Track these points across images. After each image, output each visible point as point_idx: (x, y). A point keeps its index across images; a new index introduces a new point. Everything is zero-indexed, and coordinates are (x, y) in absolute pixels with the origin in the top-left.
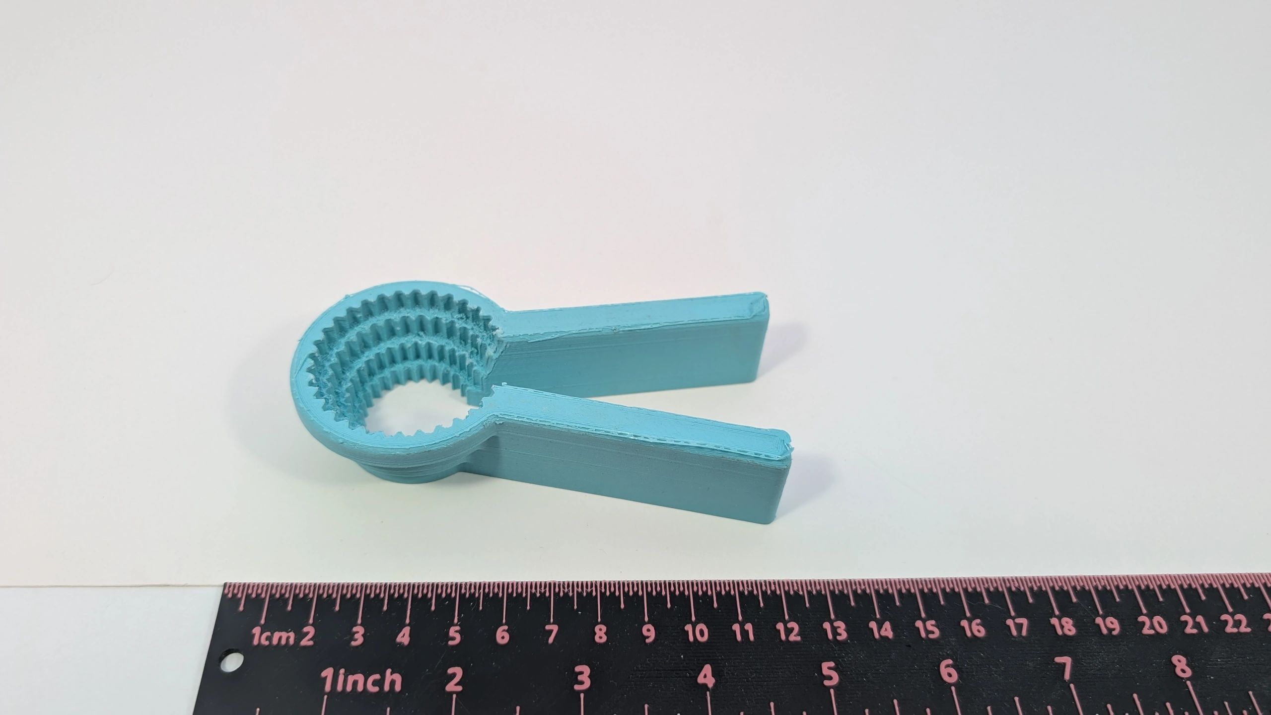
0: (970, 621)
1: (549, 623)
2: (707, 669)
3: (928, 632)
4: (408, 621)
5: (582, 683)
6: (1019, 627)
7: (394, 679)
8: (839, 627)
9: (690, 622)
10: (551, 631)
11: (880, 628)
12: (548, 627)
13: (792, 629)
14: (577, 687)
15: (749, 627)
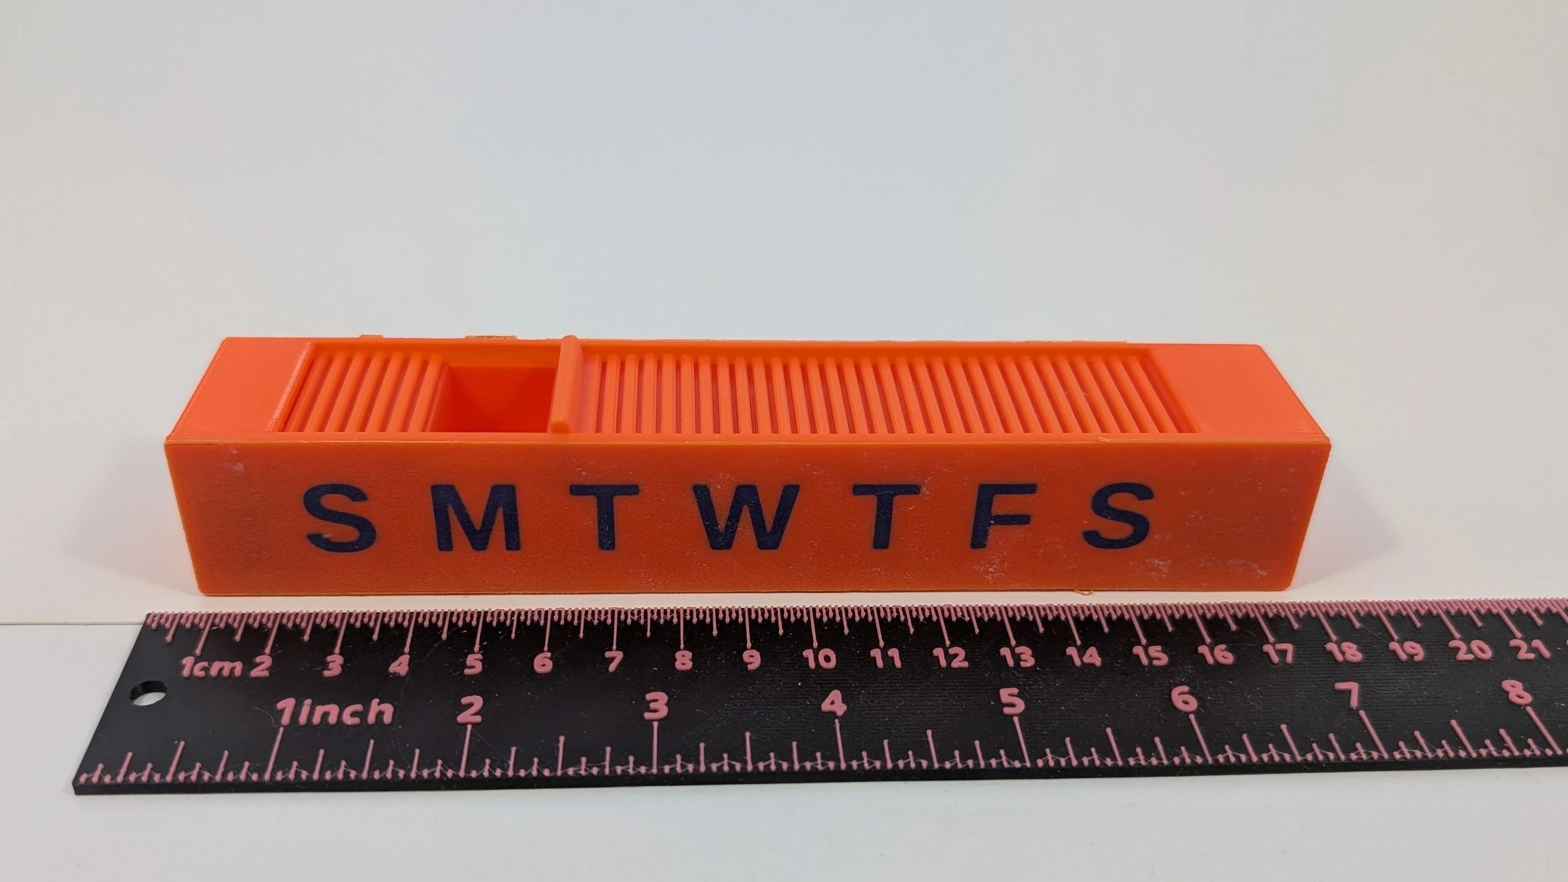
0: (1211, 647)
1: (611, 649)
2: (835, 696)
3: (1151, 659)
4: (407, 649)
5: (655, 711)
6: (1282, 653)
7: (382, 710)
8: (1024, 654)
9: (811, 647)
10: (612, 659)
11: (1082, 654)
12: (608, 654)
14: (647, 715)
15: (894, 653)
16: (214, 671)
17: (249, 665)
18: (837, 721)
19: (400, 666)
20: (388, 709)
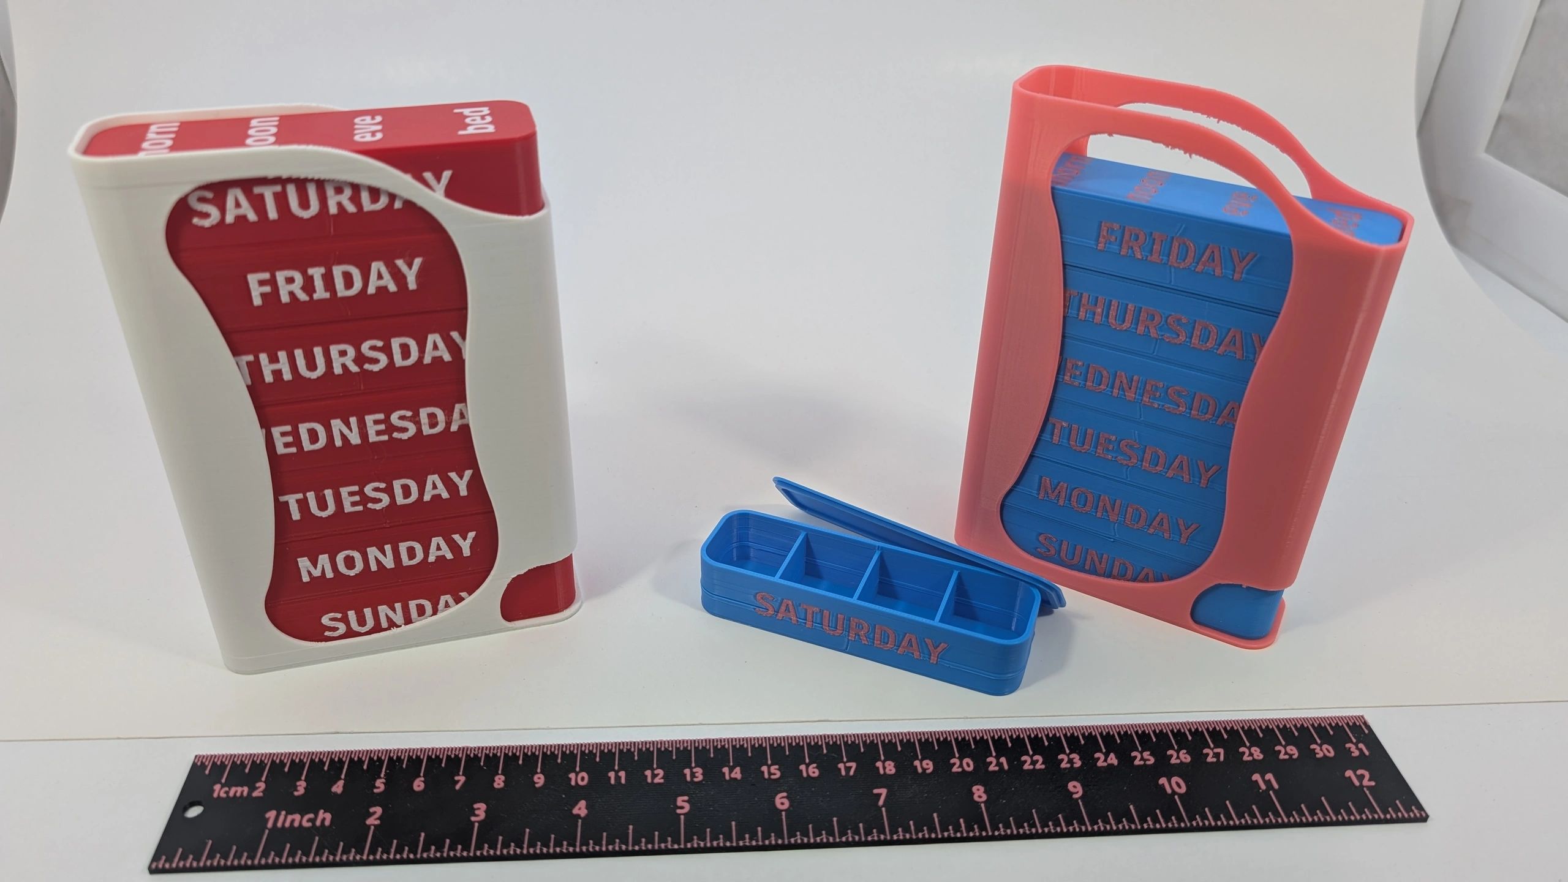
0: (808, 766)
1: (459, 775)
2: (582, 804)
3: (770, 774)
4: (343, 776)
5: (477, 816)
6: (848, 769)
7: (325, 817)
8: (697, 772)
9: (574, 771)
10: (458, 781)
11: (730, 772)
12: (456, 778)
13: (658, 775)
14: (473, 819)
15: (622, 774)
16: (231, 794)
17: (253, 788)
18: (580, 821)
19: (338, 788)
20: (328, 816)
